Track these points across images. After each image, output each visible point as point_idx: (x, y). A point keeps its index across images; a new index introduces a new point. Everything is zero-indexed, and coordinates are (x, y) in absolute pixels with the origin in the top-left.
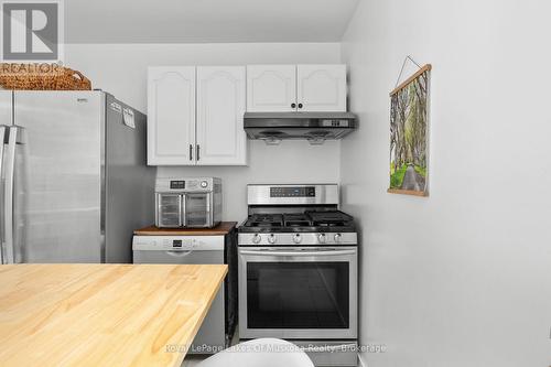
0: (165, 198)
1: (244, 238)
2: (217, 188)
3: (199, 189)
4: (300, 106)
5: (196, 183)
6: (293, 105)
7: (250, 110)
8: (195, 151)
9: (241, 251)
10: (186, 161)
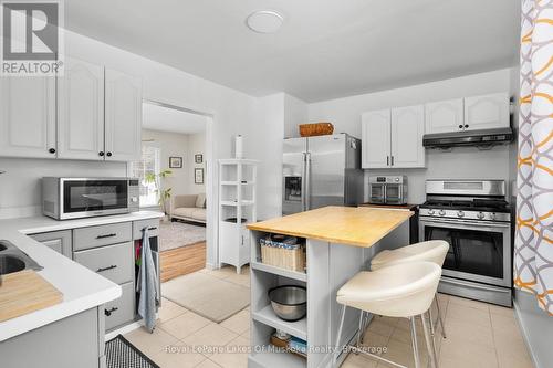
0: (374, 187)
1: (423, 212)
2: (405, 182)
3: (394, 182)
4: (467, 126)
5: (391, 179)
6: (461, 127)
7: (427, 133)
8: (391, 160)
9: (421, 218)
10: (385, 166)
